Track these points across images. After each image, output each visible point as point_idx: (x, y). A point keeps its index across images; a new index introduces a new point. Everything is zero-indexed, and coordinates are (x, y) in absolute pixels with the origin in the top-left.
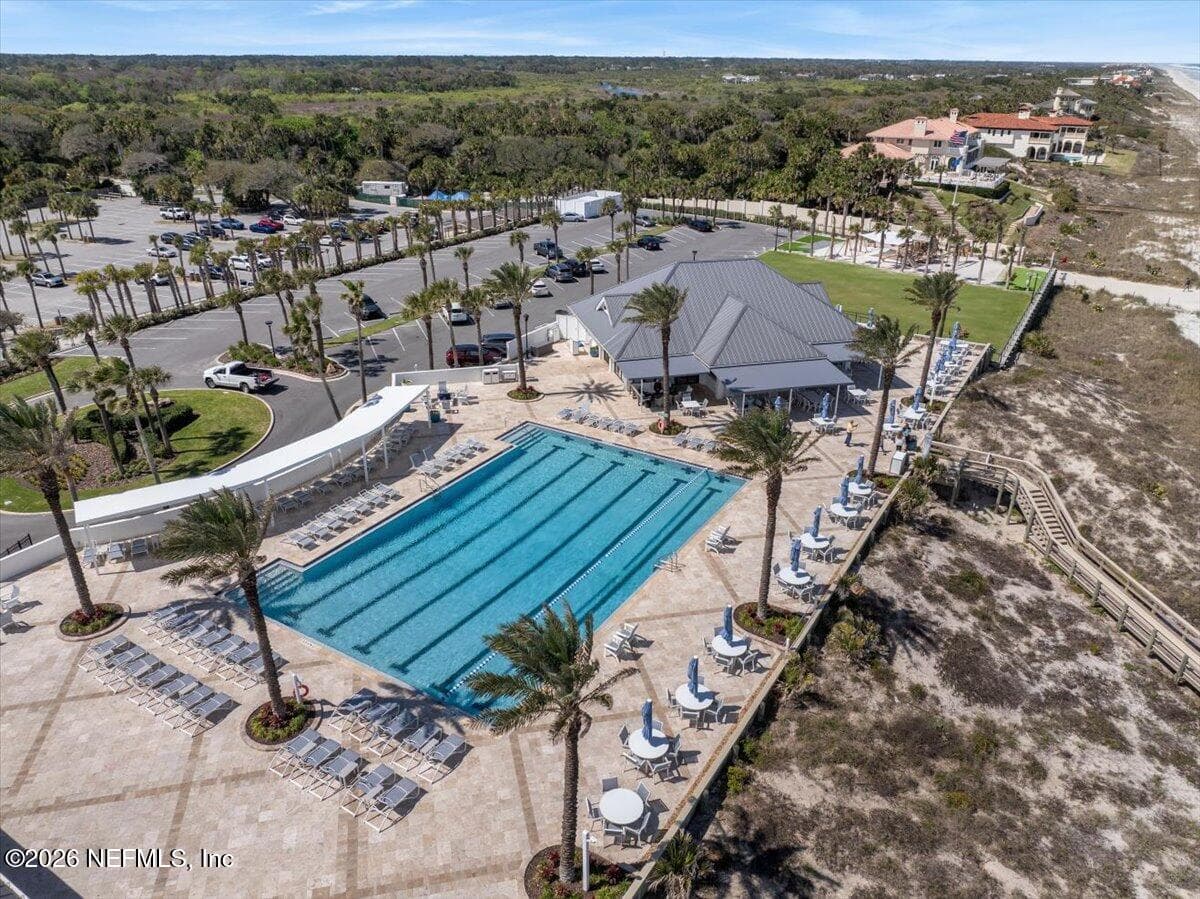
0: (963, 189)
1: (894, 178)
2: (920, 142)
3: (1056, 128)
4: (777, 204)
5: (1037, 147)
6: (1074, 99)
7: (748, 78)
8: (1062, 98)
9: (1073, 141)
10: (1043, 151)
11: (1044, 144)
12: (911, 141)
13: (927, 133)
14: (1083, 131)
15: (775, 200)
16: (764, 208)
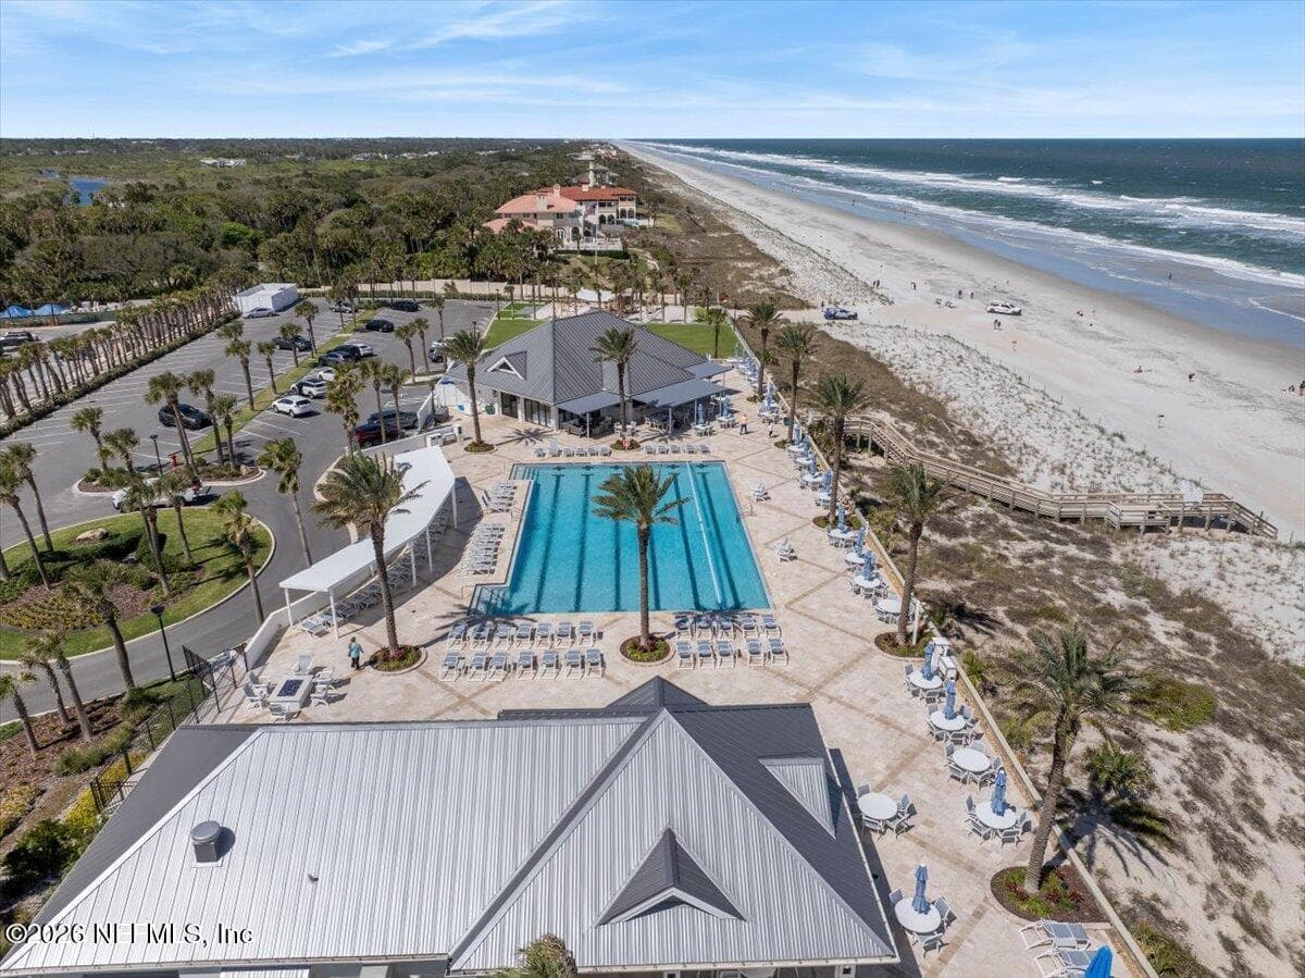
0: (601, 254)
1: (544, 248)
2: (545, 216)
3: (616, 198)
4: (449, 281)
5: (606, 215)
6: (604, 172)
7: (232, 162)
8: (596, 172)
9: (627, 209)
10: (611, 218)
11: (608, 212)
12: (535, 215)
13: (549, 207)
14: (632, 200)
15: (446, 278)
16: (437, 287)
